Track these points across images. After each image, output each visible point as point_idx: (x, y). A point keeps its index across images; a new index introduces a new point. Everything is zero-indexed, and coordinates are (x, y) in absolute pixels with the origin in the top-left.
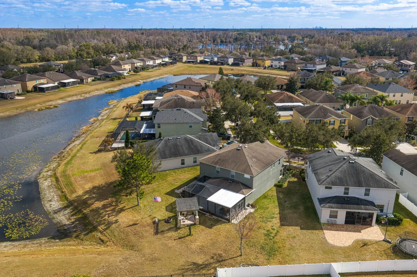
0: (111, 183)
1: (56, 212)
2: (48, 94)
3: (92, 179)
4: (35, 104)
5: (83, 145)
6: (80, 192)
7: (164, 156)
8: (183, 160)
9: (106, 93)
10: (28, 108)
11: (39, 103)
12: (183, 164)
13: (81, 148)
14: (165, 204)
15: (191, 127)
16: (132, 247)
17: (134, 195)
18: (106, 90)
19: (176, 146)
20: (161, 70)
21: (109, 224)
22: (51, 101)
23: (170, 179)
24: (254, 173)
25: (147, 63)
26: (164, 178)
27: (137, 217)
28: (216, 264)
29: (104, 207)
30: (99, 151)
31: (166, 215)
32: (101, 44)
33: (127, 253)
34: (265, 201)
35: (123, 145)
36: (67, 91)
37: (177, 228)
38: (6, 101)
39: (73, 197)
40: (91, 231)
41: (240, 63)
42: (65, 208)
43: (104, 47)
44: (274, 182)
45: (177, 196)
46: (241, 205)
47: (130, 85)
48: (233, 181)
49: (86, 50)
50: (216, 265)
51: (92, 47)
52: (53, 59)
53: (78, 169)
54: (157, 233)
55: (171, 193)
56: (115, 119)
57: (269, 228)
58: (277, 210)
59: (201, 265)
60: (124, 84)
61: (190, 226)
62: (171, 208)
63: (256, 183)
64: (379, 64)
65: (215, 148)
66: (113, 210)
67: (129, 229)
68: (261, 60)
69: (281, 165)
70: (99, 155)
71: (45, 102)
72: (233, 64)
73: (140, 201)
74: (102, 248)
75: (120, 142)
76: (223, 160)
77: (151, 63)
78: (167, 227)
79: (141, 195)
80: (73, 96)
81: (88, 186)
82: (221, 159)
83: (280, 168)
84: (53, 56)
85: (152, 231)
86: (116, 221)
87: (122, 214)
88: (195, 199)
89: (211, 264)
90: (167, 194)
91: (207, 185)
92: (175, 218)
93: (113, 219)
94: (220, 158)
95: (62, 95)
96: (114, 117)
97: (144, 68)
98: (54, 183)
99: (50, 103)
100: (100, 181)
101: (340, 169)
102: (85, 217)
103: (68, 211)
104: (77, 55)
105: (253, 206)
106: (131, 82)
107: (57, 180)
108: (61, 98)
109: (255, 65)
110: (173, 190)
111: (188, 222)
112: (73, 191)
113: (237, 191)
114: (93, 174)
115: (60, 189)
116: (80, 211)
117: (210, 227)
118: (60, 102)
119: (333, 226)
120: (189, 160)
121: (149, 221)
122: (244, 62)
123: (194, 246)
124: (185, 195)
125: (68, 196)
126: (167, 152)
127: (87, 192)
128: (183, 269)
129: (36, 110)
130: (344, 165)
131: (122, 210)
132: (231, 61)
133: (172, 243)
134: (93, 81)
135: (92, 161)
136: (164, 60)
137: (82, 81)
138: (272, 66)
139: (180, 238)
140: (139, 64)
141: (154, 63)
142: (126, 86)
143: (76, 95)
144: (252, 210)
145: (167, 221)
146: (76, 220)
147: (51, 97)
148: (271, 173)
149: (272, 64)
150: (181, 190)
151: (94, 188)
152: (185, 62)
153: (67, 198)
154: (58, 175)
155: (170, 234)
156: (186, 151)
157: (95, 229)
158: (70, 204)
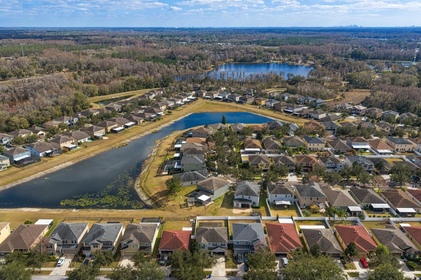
0: (164, 191)
1: (146, 201)
2: (120, 135)
3: (156, 189)
4: (115, 143)
5: (149, 172)
6: (153, 194)
7: (184, 181)
8: (192, 182)
9: (153, 133)
10: (113, 146)
11: (117, 142)
12: (192, 184)
13: (148, 174)
14: (184, 199)
15: (197, 165)
16: (173, 212)
17: (174, 196)
18: (152, 130)
19: (189, 176)
20: (186, 108)
21: (165, 205)
22: (123, 140)
23: (186, 190)
24: (215, 190)
25: (177, 103)
26: (184, 189)
27: (174, 203)
29: (163, 199)
30: (157, 176)
31: (184, 203)
32: (142, 78)
33: (172, 213)
34: (219, 199)
35: (167, 173)
36: (130, 132)
37: (187, 207)
38: (99, 140)
39: (151, 196)
40: (160, 207)
41: (244, 101)
42: (149, 199)
43: (144, 81)
44: (225, 192)
45: (188, 197)
46: (209, 200)
47: (166, 125)
48: (208, 192)
49: (131, 84)
51: (135, 81)
52: (108, 93)
53: (150, 184)
54: (181, 208)
55: (186, 196)
56: (161, 156)
57: (217, 208)
58: (221, 203)
60: (162, 124)
61: (191, 206)
62: (186, 200)
63: (215, 193)
64: (341, 107)
65: (205, 177)
66: (166, 201)
67: (172, 207)
68: (259, 100)
69: (228, 186)
70: (157, 178)
71: (120, 141)
72: (239, 102)
73: (176, 198)
74: (164, 212)
75: (165, 172)
77: (179, 102)
78: (184, 206)
79: (176, 196)
80: (134, 136)
81: (156, 192)
82: (204, 184)
83: (228, 187)
84: (108, 91)
85: (179, 207)
86: (168, 204)
87: (169, 202)
88: (194, 198)
90: (185, 196)
91: (199, 193)
92: (187, 204)
93: (166, 203)
95: (128, 135)
96: (160, 155)
97: (174, 108)
98: (142, 190)
99: (123, 142)
100: (160, 190)
101: (243, 189)
102: (157, 203)
103: (150, 201)
104: (125, 89)
105: (214, 201)
106: (167, 122)
107: (142, 188)
108: (128, 138)
109: (254, 104)
110: (187, 194)
111: (191, 205)
112: (151, 194)
113: (208, 196)
114: (156, 187)
115: (145, 193)
116: (154, 201)
117: (198, 207)
118: (128, 141)
119: (237, 208)
120: (194, 182)
121: (179, 204)
122: (247, 100)
123: (192, 212)
124: (191, 196)
125: (149, 195)
126: (186, 179)
127: (156, 194)
129: (117, 147)
130: (245, 188)
131: (169, 201)
132: (237, 99)
133: (185, 211)
134: (143, 122)
135: (155, 181)
136: (189, 98)
137: (136, 123)
138: (266, 105)
139: (188, 210)
140: (171, 104)
141: (182, 102)
142: (164, 126)
143: (136, 135)
144: (213, 202)
145: (184, 205)
146: (154, 204)
147: (122, 137)
148: (223, 190)
149: (266, 104)
150: (190, 195)
151: (158, 192)
152: (204, 98)
153: (149, 196)
154: (143, 187)
155: (185, 208)
156: (193, 179)
157: (161, 206)
158: (150, 198)
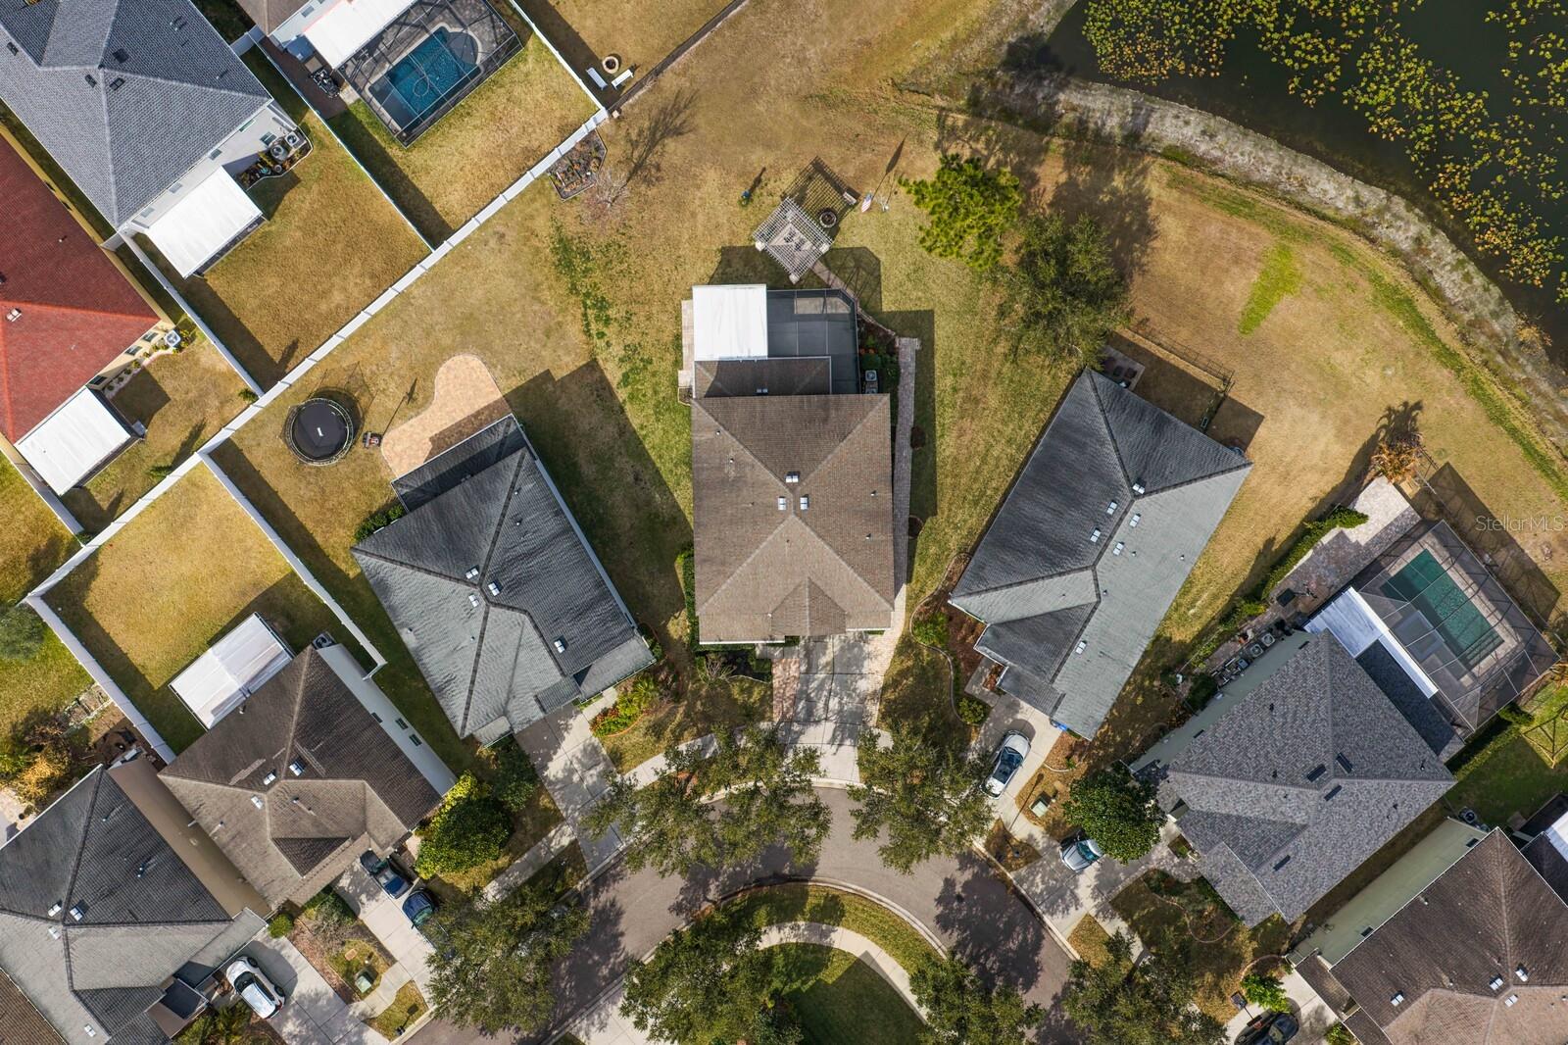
21: (950, 134)
28: (640, 157)
31: (852, 235)
50: (636, 154)
54: (818, 167)
59: (663, 137)
76: (811, 421)
85: (832, 167)
89: (650, 150)
94: (828, 427)
101: (493, 530)
123: (713, 177)
128: (685, 107)
130: (488, 548)
133: (761, 157)
139: (758, 181)
157: (973, 112)
158: (1134, 147)
